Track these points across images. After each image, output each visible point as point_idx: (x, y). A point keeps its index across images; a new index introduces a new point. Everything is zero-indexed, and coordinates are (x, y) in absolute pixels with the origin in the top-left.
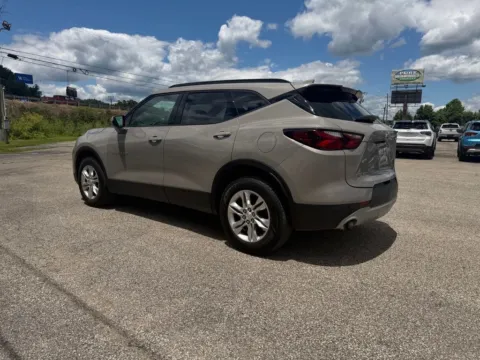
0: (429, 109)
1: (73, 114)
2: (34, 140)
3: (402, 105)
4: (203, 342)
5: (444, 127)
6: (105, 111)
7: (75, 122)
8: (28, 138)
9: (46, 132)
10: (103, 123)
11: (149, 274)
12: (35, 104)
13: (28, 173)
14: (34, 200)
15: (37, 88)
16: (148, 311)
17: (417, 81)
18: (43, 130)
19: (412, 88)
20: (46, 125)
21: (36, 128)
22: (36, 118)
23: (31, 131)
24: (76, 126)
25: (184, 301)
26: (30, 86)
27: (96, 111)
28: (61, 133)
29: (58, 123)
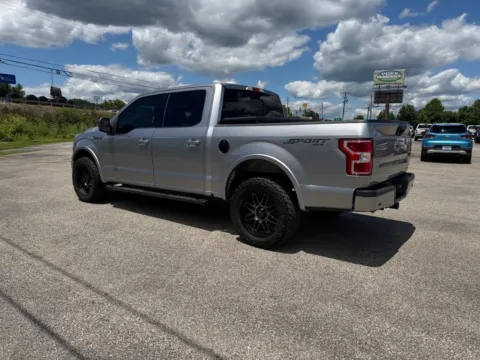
0: (410, 108)
1: (57, 115)
2: (17, 142)
3: (384, 105)
4: (146, 300)
5: (420, 127)
6: (90, 111)
7: (60, 123)
8: (11, 140)
9: (31, 135)
10: (87, 124)
11: (113, 258)
12: (19, 105)
13: (13, 176)
14: (20, 201)
15: (20, 87)
16: (110, 282)
17: (398, 81)
18: (26, 132)
19: (394, 89)
20: (29, 126)
21: (19, 131)
22: (19, 120)
23: (14, 133)
24: (61, 127)
25: (138, 276)
26: (13, 85)
27: (81, 112)
28: (45, 134)
29: (43, 125)
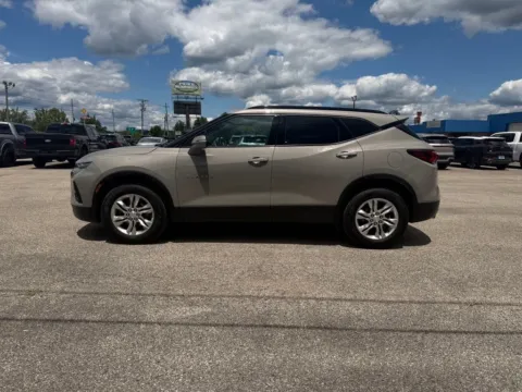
3: (184, 116)
17: (196, 93)
19: (191, 100)
